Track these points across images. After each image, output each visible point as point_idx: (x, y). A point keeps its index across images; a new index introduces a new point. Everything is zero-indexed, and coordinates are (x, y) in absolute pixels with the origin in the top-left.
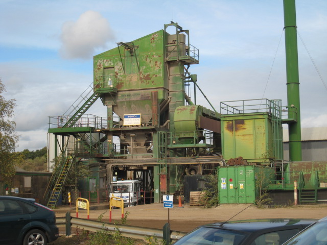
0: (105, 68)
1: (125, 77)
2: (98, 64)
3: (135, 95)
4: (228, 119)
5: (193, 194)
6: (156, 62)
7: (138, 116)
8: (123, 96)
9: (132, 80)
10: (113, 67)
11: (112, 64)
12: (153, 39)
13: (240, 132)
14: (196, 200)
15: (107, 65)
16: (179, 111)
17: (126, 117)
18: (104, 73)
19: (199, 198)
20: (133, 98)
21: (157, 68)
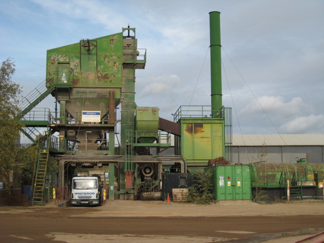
0: (59, 63)
1: (81, 74)
2: (52, 58)
3: (90, 92)
4: (188, 122)
5: (175, 191)
6: (115, 63)
7: (98, 114)
8: (78, 92)
9: (89, 77)
10: (69, 63)
11: (68, 60)
12: (113, 40)
13: (199, 135)
14: (179, 196)
15: (62, 60)
16: (141, 111)
17: (85, 114)
18: (57, 68)
19: (182, 195)
20: (89, 96)
21: (115, 69)
